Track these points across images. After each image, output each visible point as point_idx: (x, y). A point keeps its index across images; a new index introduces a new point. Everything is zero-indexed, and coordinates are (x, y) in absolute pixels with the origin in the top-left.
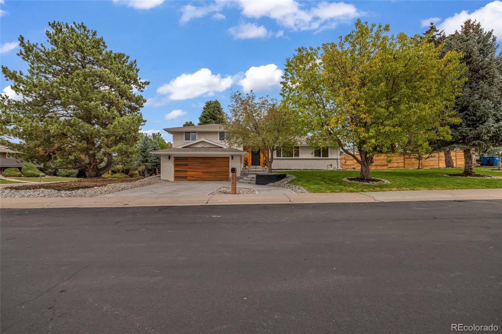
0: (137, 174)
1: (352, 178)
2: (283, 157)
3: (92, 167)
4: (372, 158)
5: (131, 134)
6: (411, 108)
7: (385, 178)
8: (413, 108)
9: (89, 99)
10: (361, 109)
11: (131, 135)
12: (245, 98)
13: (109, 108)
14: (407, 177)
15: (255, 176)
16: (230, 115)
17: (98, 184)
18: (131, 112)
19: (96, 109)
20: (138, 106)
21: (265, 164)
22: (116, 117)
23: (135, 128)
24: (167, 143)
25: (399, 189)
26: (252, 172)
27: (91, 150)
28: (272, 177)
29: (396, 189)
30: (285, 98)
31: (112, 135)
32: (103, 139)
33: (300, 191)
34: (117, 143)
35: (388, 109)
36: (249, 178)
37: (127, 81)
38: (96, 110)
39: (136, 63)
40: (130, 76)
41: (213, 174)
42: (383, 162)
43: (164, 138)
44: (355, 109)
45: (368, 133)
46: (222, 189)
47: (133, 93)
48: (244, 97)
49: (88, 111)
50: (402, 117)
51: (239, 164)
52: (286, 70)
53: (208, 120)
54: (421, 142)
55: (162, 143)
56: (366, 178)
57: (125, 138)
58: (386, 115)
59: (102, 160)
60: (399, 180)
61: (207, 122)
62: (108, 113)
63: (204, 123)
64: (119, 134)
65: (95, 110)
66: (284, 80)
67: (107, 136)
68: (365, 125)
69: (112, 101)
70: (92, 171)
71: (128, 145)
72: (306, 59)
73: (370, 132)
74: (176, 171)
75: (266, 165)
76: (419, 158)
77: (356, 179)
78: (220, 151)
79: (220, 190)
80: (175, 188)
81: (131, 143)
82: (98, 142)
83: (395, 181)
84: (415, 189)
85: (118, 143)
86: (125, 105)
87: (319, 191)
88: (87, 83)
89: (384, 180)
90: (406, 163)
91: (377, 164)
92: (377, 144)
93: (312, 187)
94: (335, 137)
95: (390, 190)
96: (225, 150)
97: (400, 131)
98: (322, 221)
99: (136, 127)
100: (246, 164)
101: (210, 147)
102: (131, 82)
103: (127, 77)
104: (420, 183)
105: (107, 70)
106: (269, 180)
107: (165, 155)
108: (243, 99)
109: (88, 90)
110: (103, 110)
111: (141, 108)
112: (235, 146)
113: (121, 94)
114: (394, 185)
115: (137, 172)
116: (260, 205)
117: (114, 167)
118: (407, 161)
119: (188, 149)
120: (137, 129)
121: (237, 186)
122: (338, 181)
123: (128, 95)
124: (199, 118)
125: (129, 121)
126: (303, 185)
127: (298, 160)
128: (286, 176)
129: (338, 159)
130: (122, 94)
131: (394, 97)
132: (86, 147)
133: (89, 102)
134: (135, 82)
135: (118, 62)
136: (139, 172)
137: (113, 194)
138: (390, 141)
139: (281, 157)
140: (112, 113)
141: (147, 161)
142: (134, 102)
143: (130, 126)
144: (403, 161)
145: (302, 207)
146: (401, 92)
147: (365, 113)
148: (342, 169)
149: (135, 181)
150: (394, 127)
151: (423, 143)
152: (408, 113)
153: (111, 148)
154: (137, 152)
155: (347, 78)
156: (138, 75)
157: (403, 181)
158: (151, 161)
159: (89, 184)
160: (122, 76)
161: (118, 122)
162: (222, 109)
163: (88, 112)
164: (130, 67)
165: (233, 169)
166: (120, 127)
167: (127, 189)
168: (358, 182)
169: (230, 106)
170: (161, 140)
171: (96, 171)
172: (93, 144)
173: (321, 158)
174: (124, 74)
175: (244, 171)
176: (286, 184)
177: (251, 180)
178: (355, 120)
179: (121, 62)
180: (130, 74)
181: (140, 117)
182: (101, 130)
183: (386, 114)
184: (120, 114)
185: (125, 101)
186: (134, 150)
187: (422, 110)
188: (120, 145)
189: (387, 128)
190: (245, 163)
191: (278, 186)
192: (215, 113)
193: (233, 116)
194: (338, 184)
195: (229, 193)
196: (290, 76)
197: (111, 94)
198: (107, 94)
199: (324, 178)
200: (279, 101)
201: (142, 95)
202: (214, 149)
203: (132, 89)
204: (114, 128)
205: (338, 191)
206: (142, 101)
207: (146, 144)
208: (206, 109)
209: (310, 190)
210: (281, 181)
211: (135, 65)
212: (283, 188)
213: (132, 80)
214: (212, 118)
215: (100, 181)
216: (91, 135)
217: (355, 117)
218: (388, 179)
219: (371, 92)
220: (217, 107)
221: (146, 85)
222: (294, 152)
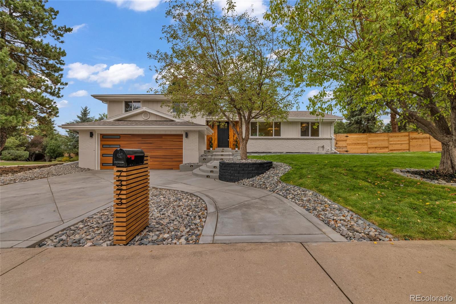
2: (258, 136)
15: (218, 164)
21: (236, 145)
26: (216, 157)
28: (249, 167)
36: (208, 168)
41: (159, 160)
42: (383, 143)
51: (197, 144)
75: (237, 147)
78: (170, 126)
90: (411, 145)
91: (375, 146)
96: (176, 124)
101: (156, 121)
106: (243, 174)
107: (84, 131)
118: (413, 143)
127: (279, 140)
128: (272, 165)
129: (332, 139)
139: (256, 136)
144: (408, 142)
148: (338, 152)
175: (206, 155)
177: (211, 171)
190: (209, 144)
202: (161, 122)
222: (274, 131)
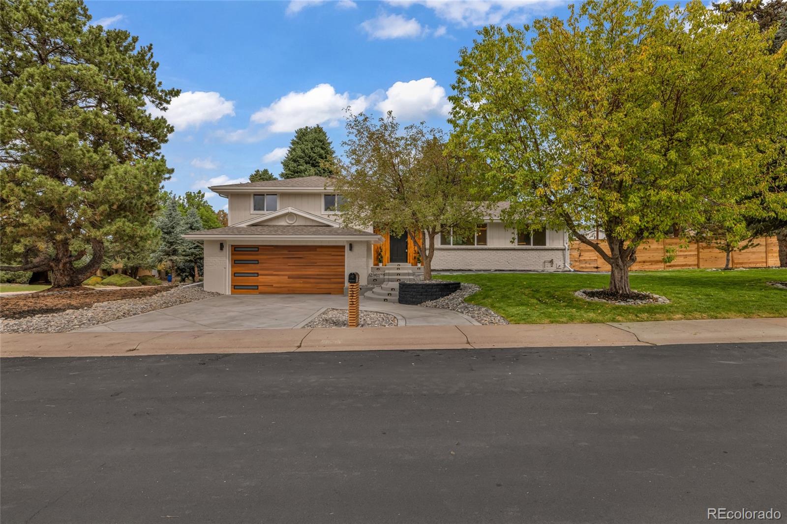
0: (154, 276)
1: (593, 290)
2: (453, 245)
3: (61, 266)
4: (633, 252)
5: (141, 198)
6: (711, 153)
7: (659, 292)
8: (715, 153)
9: (54, 127)
10: (611, 155)
11: (142, 200)
12: (378, 128)
13: (96, 145)
14: (704, 290)
15: (396, 285)
16: (346, 161)
17: (74, 303)
18: (142, 153)
19: (69, 148)
20: (156, 140)
21: (417, 260)
22: (111, 165)
23: (151, 188)
24: (216, 212)
25: (687, 316)
26: (390, 277)
27: (59, 231)
28: (432, 288)
29: (680, 316)
30: (458, 129)
31: (102, 203)
32: (84, 210)
33: (487, 319)
34: (113, 217)
35: (665, 155)
36: (384, 290)
37: (133, 87)
38: (70, 150)
39: (152, 51)
40: (139, 79)
41: (312, 280)
42: (655, 254)
43: (210, 203)
44: (599, 154)
45: (625, 203)
46: (331, 315)
47: (147, 113)
48: (375, 126)
49: (53, 152)
50: (693, 172)
51: (365, 259)
52: (460, 72)
53: (301, 167)
54: (731, 222)
55: (205, 213)
56: (621, 292)
57: (130, 208)
58: (662, 168)
59: (82, 253)
60: (686, 295)
61: (299, 170)
62: (95, 156)
63: (292, 173)
64: (118, 200)
65: (67, 150)
66: (455, 93)
67: (92, 205)
68: (620, 187)
69: (103, 131)
70: (61, 274)
71: (136, 223)
72: (500, 52)
73: (629, 200)
74: (235, 273)
75: (419, 261)
76: (728, 249)
77: (601, 295)
78: (325, 234)
79: (326, 316)
80: (233, 311)
81: (141, 217)
82: (74, 216)
83: (680, 298)
84: (719, 315)
85: (115, 218)
86: (129, 138)
87: (525, 319)
88: (50, 94)
89: (657, 296)
90: (701, 257)
91: (643, 259)
92: (645, 225)
93: (513, 310)
94: (559, 210)
95: (670, 319)
96: (336, 232)
97: (689, 201)
98: (533, 393)
99: (152, 186)
100: (379, 259)
101: (305, 226)
102: (142, 90)
103: (134, 80)
104: (730, 303)
105: (91, 66)
106: (426, 295)
107: (212, 242)
108: (373, 129)
109: (53, 110)
110: (83, 151)
111: (162, 145)
112: (356, 226)
113: (120, 116)
114: (677, 307)
115: (154, 272)
116: (407, 351)
117: (107, 263)
118: (705, 254)
119: (259, 228)
120: (154, 189)
121: (361, 308)
122: (564, 298)
123: (136, 118)
124: (282, 163)
125: (137, 172)
126: (495, 307)
127: (484, 251)
128: (460, 287)
129: (565, 249)
130: (125, 116)
131: (678, 130)
132: (49, 227)
133: (54, 135)
134: (151, 91)
135: (115, 50)
136: (159, 272)
137: (106, 325)
138: (669, 220)
139: (450, 244)
140: (103, 157)
141: (175, 252)
142: (147, 132)
143: (140, 182)
144: (696, 253)
145: (492, 358)
146: (692, 121)
147: (619, 163)
148: (572, 270)
149: (150, 296)
150: (677, 191)
151: (735, 225)
152: (706, 164)
153: (102, 228)
154: (155, 236)
155: (583, 91)
156: (156, 77)
157: (695, 299)
158: (184, 251)
159: (55, 303)
160: (122, 77)
161: (116, 174)
162: (329, 143)
163: (53, 154)
164: (140, 60)
165: (352, 276)
166: (119, 185)
167: (134, 314)
168: (604, 300)
169: (346, 143)
170: (204, 206)
171: (69, 275)
172: (64, 220)
173: (532, 246)
174: (126, 74)
175: (375, 275)
176: (460, 304)
177: (388, 294)
178: (600, 176)
179: (121, 49)
180: (139, 75)
181: (160, 165)
182: (80, 192)
183: (662, 165)
184: (120, 156)
185: (130, 130)
186: (148, 231)
187: (733, 158)
188: (119, 223)
189: (664, 194)
190: (377, 257)
191: (443, 307)
192: (314, 153)
193: (353, 164)
194: (565, 304)
195: (345, 325)
196: (468, 84)
197: (100, 117)
198: (92, 117)
199: (537, 291)
200: (446, 134)
201: (164, 117)
202: (314, 229)
203: (143, 104)
204: (106, 187)
205: (564, 319)
206: (165, 130)
207: (174, 218)
208: (298, 143)
209: (511, 319)
210: (450, 297)
211: (149, 54)
212: (453, 311)
213: (144, 87)
214: (309, 163)
215: (78, 295)
216: (59, 202)
217: (600, 170)
218: (665, 294)
219: (632, 122)
220: (319, 141)
221: (174, 96)
222: (476, 235)
